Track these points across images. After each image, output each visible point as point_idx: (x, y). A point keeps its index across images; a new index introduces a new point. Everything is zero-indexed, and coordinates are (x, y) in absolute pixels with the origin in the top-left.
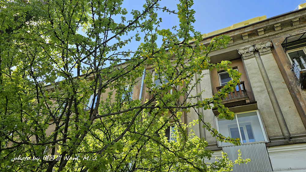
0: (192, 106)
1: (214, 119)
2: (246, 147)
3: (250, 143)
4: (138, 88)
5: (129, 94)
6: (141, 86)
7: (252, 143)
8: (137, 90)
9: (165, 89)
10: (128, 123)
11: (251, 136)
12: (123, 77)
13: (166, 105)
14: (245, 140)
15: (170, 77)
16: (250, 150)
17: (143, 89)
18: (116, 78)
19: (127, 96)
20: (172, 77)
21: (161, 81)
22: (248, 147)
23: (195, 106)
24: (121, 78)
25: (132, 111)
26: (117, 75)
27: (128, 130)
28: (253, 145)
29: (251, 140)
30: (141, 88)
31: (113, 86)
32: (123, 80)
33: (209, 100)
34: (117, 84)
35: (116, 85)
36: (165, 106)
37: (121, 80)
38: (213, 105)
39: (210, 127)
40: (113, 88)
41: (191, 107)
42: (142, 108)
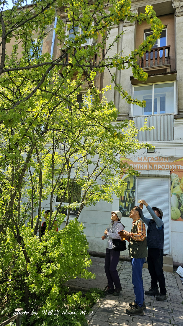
0: (106, 66)
1: (130, 88)
2: (156, 118)
3: (160, 114)
4: (49, 44)
5: (37, 49)
6: (52, 42)
7: (162, 114)
8: (48, 47)
9: (78, 42)
10: (38, 81)
11: (163, 109)
12: (29, 22)
13: (80, 63)
14: (156, 112)
15: (86, 27)
16: (158, 121)
17: (55, 47)
18: (21, 23)
19: (36, 51)
20: (87, 28)
21: (74, 33)
22: (157, 118)
23: (110, 66)
24: (27, 24)
25: (42, 67)
26: (22, 19)
27: (38, 89)
28: (163, 117)
29: (162, 112)
30: (53, 45)
31: (19, 36)
32: (29, 27)
33: (124, 59)
34: (24, 34)
35: (21, 35)
36: (78, 65)
37: (27, 27)
38: (128, 65)
39: (121, 89)
40: (19, 38)
41: (104, 66)
42: (53, 65)
